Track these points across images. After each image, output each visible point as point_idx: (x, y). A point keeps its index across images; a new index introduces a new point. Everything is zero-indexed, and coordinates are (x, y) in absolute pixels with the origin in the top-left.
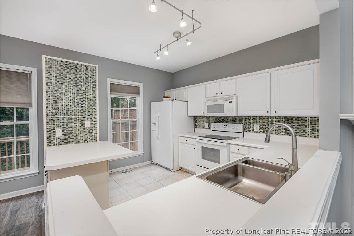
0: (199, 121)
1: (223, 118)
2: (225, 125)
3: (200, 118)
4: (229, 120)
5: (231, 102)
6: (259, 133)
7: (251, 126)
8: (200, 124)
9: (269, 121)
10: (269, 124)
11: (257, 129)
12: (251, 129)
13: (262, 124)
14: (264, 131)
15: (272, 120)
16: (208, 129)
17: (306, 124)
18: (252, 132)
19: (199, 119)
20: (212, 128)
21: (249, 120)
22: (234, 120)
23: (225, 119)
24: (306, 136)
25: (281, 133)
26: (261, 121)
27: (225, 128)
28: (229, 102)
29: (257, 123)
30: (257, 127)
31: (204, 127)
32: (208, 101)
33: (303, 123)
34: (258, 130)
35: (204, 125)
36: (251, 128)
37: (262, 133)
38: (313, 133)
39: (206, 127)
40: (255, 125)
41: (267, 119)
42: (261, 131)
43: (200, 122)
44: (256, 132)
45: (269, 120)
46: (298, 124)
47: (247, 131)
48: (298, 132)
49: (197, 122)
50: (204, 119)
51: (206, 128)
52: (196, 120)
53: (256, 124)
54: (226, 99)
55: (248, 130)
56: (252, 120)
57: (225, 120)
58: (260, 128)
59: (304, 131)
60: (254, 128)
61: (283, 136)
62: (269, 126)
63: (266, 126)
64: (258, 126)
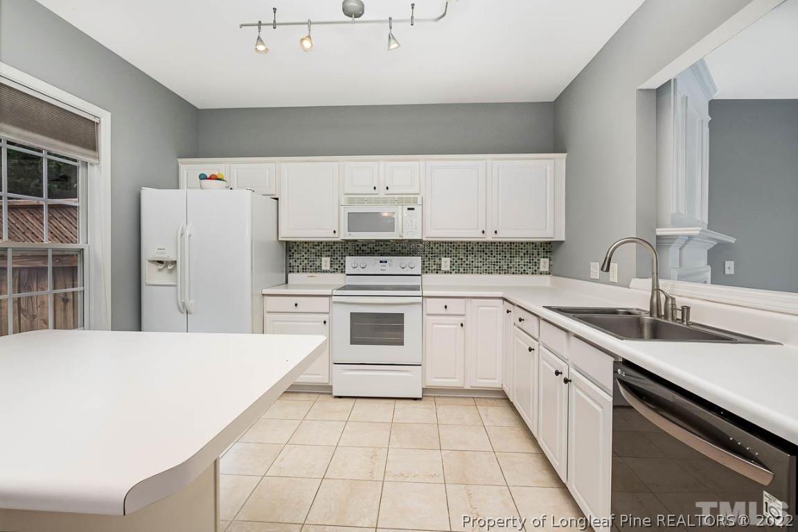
0: (303, 253)
1: (371, 246)
2: (381, 262)
3: (306, 245)
4: (388, 250)
5: (413, 209)
6: (451, 273)
7: (435, 261)
8: (306, 261)
9: (467, 251)
10: (467, 256)
11: (446, 266)
12: (435, 267)
13: (456, 256)
14: (459, 270)
15: (473, 248)
16: (331, 272)
17: (522, 254)
18: (437, 272)
19: (300, 248)
20: (349, 270)
21: (432, 248)
22: (400, 249)
23: (377, 248)
24: (522, 273)
25: (486, 270)
26: (454, 251)
27: (383, 268)
28: (409, 209)
29: (447, 254)
30: (446, 263)
31: (318, 269)
32: (351, 201)
33: (517, 253)
34: (448, 269)
35: (318, 264)
36: (434, 264)
37: (456, 273)
38: (530, 268)
39: (323, 268)
40: (443, 259)
41: (464, 246)
42: (453, 270)
43: (306, 256)
44: (445, 272)
45: (467, 248)
46: (511, 254)
47: (426, 272)
48: (511, 267)
49: (296, 256)
50: (318, 248)
51: (326, 272)
52: (293, 251)
53: (445, 257)
54: (399, 202)
55: (429, 269)
56: (437, 248)
57: (376, 251)
58: (452, 264)
59: (519, 265)
60: (440, 264)
61: (490, 275)
62: (467, 259)
63: (462, 259)
64: (448, 259)
